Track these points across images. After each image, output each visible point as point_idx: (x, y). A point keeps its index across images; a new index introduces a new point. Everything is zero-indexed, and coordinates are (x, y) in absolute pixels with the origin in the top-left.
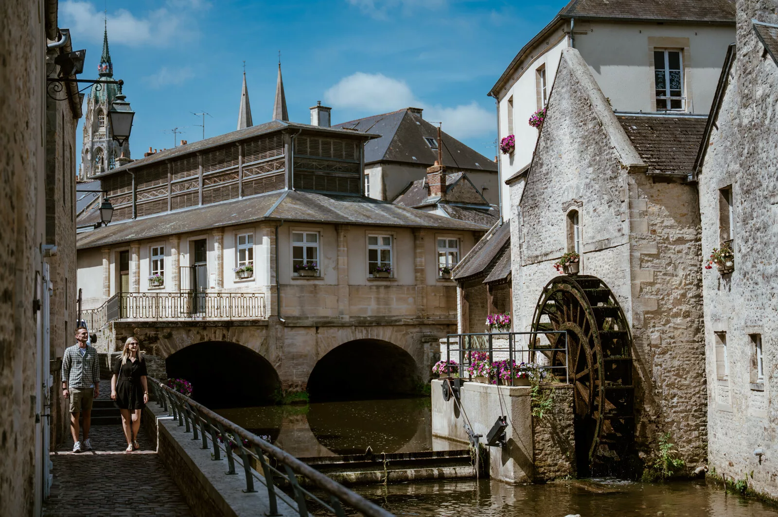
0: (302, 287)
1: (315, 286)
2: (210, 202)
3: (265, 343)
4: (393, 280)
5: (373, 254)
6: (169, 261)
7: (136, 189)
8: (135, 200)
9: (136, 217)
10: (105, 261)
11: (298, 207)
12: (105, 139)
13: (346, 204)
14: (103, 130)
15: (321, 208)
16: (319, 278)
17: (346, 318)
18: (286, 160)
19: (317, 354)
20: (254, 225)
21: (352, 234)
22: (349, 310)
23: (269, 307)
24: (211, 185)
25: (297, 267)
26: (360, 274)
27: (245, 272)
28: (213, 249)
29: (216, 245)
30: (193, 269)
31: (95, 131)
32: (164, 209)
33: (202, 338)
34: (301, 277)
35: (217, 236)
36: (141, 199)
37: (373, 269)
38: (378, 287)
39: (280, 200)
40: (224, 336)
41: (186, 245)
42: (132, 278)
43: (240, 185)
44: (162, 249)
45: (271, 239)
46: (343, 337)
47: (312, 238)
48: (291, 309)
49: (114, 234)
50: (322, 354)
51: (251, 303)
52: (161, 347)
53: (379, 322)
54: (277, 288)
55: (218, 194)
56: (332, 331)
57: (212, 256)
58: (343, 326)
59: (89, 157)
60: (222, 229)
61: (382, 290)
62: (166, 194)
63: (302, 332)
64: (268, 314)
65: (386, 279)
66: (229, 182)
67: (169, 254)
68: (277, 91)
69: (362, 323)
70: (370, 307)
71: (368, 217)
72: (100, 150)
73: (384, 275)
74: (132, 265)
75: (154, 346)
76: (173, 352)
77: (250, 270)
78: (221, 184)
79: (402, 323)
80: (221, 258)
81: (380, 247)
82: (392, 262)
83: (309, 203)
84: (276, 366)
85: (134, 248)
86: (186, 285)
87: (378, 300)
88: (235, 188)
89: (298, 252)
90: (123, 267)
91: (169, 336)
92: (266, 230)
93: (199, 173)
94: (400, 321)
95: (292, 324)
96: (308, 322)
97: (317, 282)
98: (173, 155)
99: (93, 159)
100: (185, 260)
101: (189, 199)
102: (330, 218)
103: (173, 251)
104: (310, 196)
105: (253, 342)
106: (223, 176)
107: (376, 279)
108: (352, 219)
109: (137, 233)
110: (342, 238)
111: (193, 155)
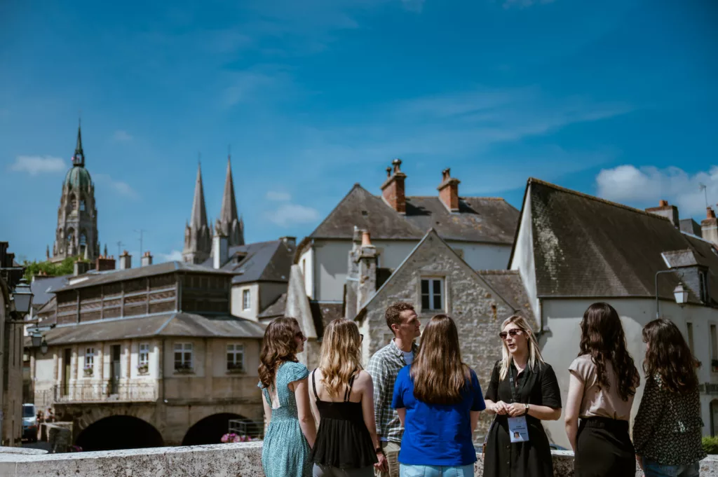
0: (179, 379)
1: (189, 378)
2: (129, 315)
3: (154, 416)
4: (244, 373)
5: (230, 356)
6: (97, 359)
7: (80, 302)
8: (80, 309)
9: (79, 321)
10: (55, 356)
11: (180, 325)
12: (77, 220)
13: (216, 322)
14: (75, 212)
15: (197, 326)
16: (192, 373)
17: (210, 399)
18: (176, 292)
19: (189, 423)
20: (150, 339)
21: (215, 344)
22: (212, 393)
23: (157, 393)
24: (129, 304)
25: (178, 366)
26: (221, 369)
27: (143, 369)
28: (124, 353)
29: (126, 351)
30: (112, 364)
31: (68, 213)
32: (98, 318)
33: (112, 413)
34: (180, 373)
35: (127, 344)
36: (83, 311)
37: (230, 366)
38: (233, 378)
39: (170, 319)
40: (126, 412)
41: (108, 349)
42: (72, 368)
43: (147, 306)
44: (93, 349)
45: (159, 348)
46: (207, 412)
47: (188, 347)
48: (172, 393)
49: (63, 335)
50: (193, 422)
51: (145, 390)
52: (84, 419)
53: (233, 401)
54: (163, 380)
55: (134, 311)
56: (200, 409)
57: (123, 358)
58: (207, 404)
59: (62, 235)
60: (130, 340)
61: (236, 380)
62: (99, 308)
63: (181, 408)
64: (157, 397)
65: (239, 373)
66: (139, 303)
67: (97, 354)
68: (226, 180)
69: (221, 402)
70: (227, 392)
71: (228, 331)
72: (72, 230)
73: (237, 370)
74: (73, 360)
75: (79, 419)
76: (92, 422)
77: (146, 367)
78: (136, 304)
79: (249, 402)
80: (129, 358)
81: (235, 352)
82: (244, 362)
83: (189, 322)
84: (160, 431)
85: (74, 348)
86: (107, 375)
87: (233, 387)
88: (144, 307)
89: (178, 356)
90: (67, 362)
91: (89, 412)
92: (156, 342)
93: (121, 296)
94: (247, 401)
95: (173, 403)
96: (184, 402)
97: (191, 376)
98: (105, 281)
99: (66, 237)
100: (107, 359)
101: (115, 312)
102: (201, 333)
103: (100, 352)
104: (191, 316)
105: (146, 416)
106: (136, 298)
107: (231, 373)
108: (216, 333)
109: (77, 337)
110: (208, 346)
111: (118, 283)
